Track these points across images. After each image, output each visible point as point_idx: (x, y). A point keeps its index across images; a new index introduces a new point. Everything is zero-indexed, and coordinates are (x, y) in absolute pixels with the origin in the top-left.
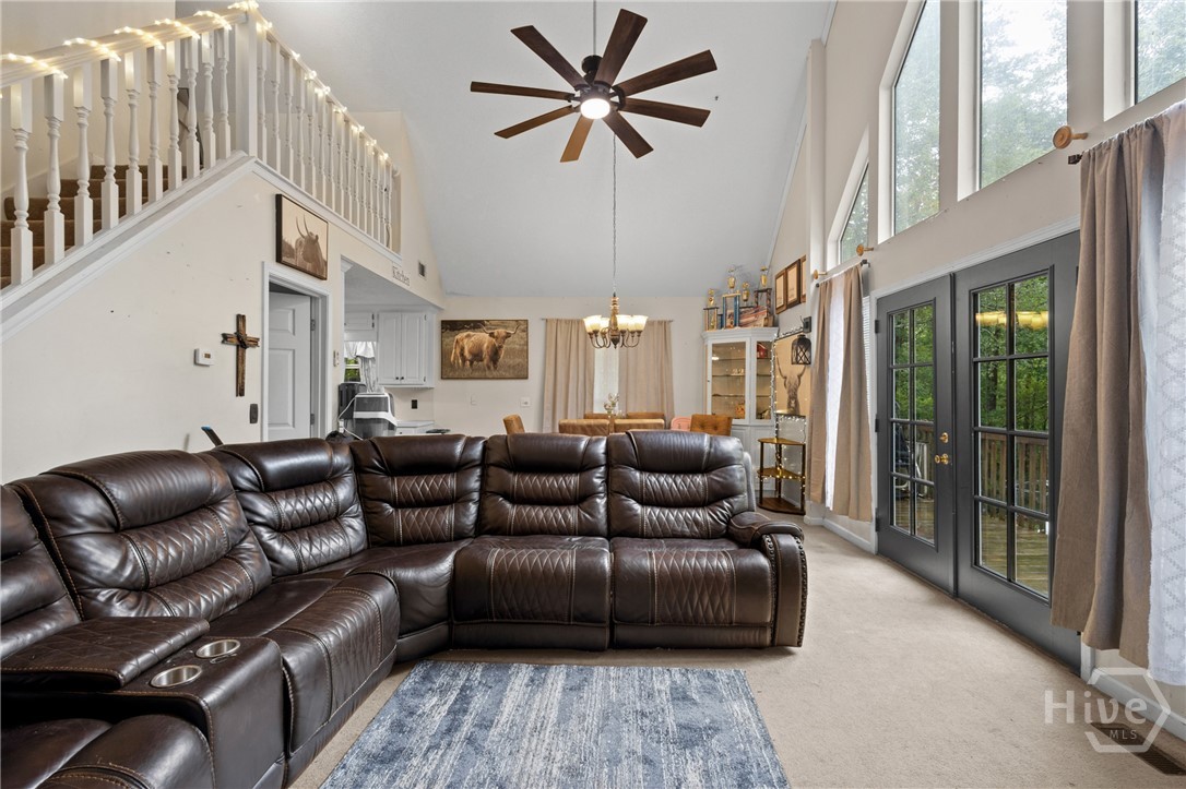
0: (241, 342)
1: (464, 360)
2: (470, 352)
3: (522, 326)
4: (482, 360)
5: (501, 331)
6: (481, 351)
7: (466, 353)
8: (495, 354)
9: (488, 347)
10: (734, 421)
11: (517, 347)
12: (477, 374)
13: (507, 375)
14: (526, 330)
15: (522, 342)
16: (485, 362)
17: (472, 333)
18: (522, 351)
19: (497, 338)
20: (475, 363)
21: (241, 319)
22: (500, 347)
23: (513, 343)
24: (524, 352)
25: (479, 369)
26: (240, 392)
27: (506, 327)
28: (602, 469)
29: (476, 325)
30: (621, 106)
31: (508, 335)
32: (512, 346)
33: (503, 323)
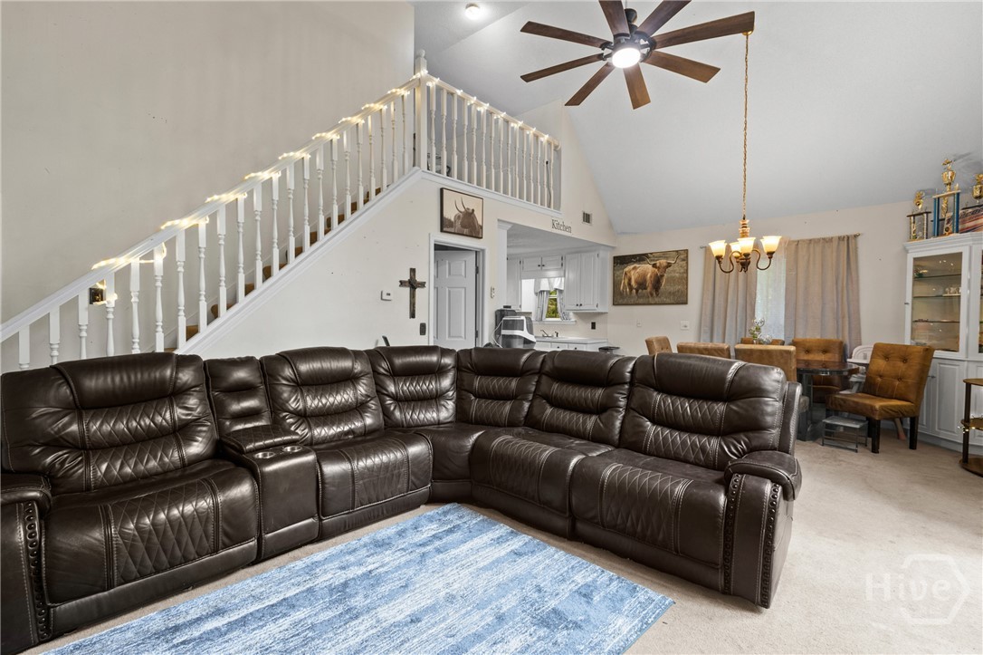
0: (413, 284)
1: (631, 288)
2: (636, 282)
3: (683, 255)
4: (646, 288)
5: (663, 262)
6: (645, 281)
7: (633, 283)
8: (657, 282)
9: (651, 277)
10: (937, 354)
11: (677, 275)
12: (641, 301)
13: (668, 301)
14: (686, 259)
15: (682, 271)
16: (649, 290)
17: (638, 266)
18: (681, 278)
19: (659, 268)
20: (640, 291)
21: (413, 271)
22: (662, 276)
23: (675, 271)
24: (684, 280)
25: (643, 296)
26: (413, 315)
27: (667, 258)
28: (627, 387)
29: (641, 258)
30: (653, 45)
31: (669, 265)
32: (673, 274)
33: (664, 255)
